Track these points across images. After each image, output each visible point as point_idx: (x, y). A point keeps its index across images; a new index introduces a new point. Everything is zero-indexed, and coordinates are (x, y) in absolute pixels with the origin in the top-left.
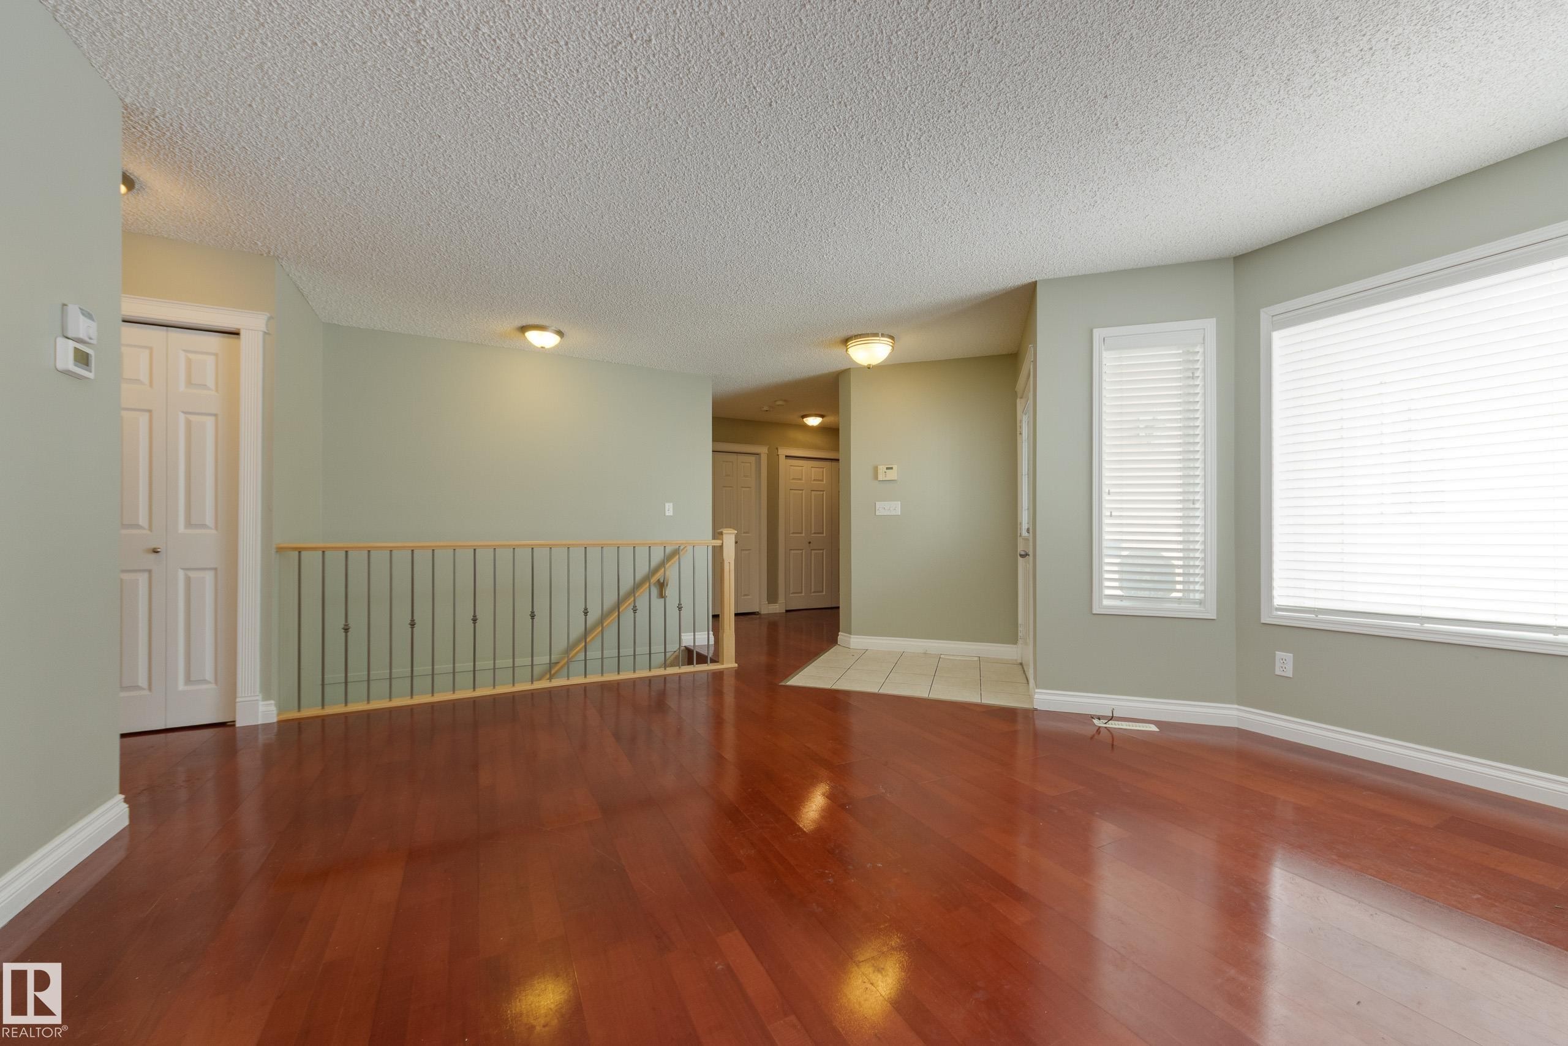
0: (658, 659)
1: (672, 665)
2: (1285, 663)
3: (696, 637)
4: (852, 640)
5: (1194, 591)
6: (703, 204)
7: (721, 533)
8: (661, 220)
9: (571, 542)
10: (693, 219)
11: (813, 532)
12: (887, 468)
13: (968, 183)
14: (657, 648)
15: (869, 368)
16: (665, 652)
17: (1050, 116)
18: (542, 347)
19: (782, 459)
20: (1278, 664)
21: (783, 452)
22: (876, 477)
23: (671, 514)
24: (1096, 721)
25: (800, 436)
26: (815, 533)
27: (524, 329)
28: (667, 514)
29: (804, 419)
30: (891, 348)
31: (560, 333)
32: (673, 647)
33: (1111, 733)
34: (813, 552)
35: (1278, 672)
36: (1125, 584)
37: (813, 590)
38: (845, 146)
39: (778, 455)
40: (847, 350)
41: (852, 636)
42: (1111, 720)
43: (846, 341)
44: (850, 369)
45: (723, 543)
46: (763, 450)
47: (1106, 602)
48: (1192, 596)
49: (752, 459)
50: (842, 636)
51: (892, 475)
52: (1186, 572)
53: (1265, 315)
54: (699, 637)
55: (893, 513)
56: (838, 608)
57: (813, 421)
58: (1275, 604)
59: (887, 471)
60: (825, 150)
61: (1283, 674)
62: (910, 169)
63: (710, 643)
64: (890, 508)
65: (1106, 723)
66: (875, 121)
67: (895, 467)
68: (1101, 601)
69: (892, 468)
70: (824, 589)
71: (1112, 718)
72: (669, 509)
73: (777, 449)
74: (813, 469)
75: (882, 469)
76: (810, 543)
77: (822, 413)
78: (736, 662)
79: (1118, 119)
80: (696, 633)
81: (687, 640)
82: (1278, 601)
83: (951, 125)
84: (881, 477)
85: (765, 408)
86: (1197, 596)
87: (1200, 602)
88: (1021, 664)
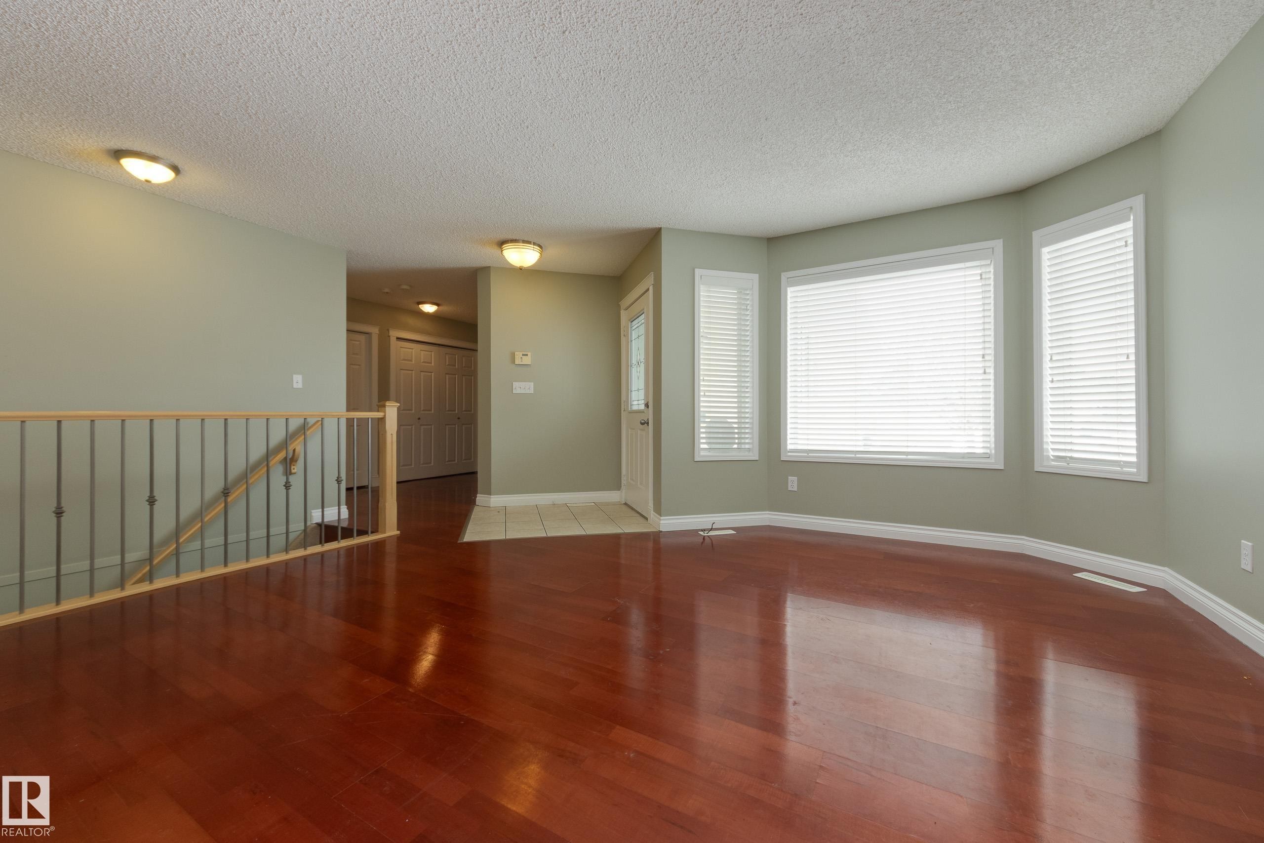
0: (278, 541)
1: (297, 547)
2: (793, 483)
3: (325, 513)
4: (492, 500)
5: (745, 443)
6: (449, 90)
7: (384, 406)
8: (394, 89)
9: (180, 413)
10: (429, 99)
11: (422, 409)
12: (523, 355)
13: (661, 146)
14: (278, 529)
15: (521, 269)
16: (287, 533)
17: (733, 119)
18: (147, 181)
19: (393, 340)
20: (790, 484)
21: (394, 334)
22: (513, 361)
23: (300, 386)
24: (701, 533)
25: (411, 321)
26: (424, 410)
27: (118, 154)
28: (295, 386)
29: (420, 306)
30: (539, 255)
31: (176, 169)
32: (297, 527)
33: (711, 539)
34: (422, 427)
35: (790, 489)
36: (712, 441)
37: (422, 463)
38: (599, 88)
39: (389, 336)
40: (502, 251)
41: (491, 496)
42: (710, 530)
43: (501, 243)
44: (490, 267)
45: (385, 415)
46: (375, 331)
47: (702, 453)
48: (743, 446)
49: (362, 338)
50: (480, 498)
51: (527, 360)
52: (740, 431)
53: (784, 276)
54: (330, 512)
55: (528, 392)
56: (475, 473)
57: (429, 308)
58: (788, 449)
59: (524, 357)
60: (583, 84)
61: (793, 490)
62: (632, 123)
63: (342, 517)
64: (523, 387)
65: (707, 533)
66: (631, 78)
67: (529, 354)
68: (699, 453)
69: (527, 355)
70: (432, 461)
71: (711, 529)
72: (298, 381)
73: (388, 330)
74: (423, 353)
75: (518, 355)
76: (419, 419)
77: (438, 302)
78: (398, 530)
79: (764, 135)
80: (325, 509)
81: (316, 516)
82: (790, 447)
83: (676, 101)
84: (517, 363)
85: (386, 290)
86: (747, 446)
87: (749, 450)
88: (626, 504)
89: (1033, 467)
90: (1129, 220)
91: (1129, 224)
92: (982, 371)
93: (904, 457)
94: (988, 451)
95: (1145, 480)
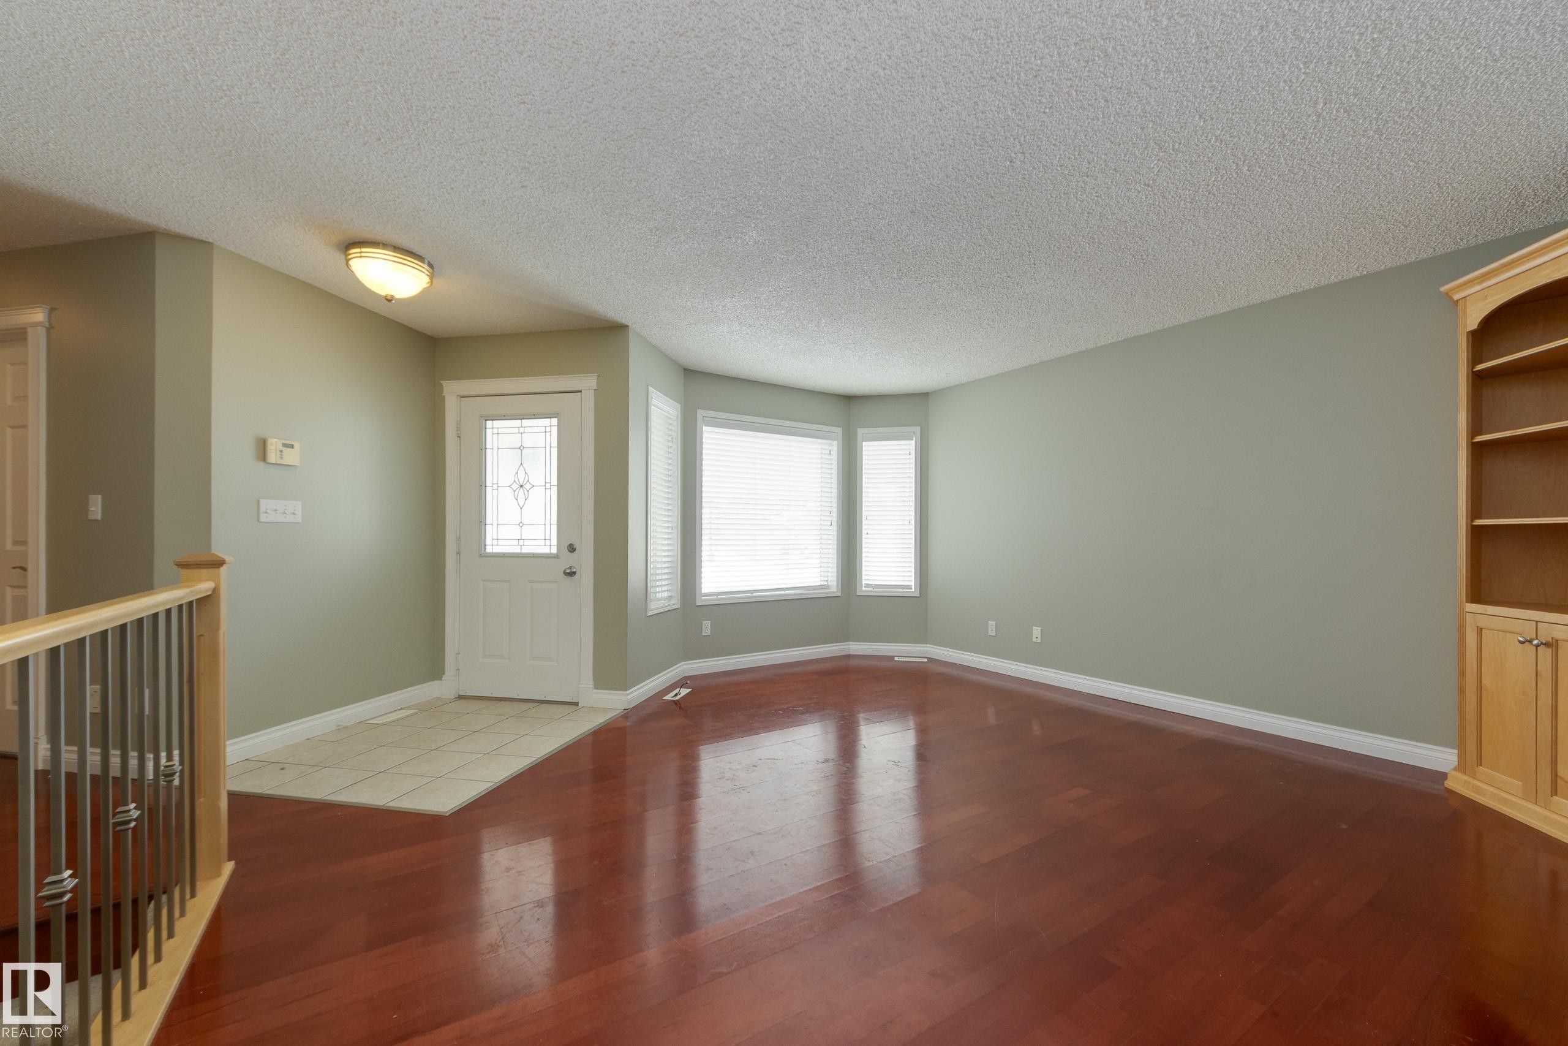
2: (707, 627)
5: (671, 590)
12: (285, 445)
20: (704, 629)
22: (262, 455)
24: (666, 698)
40: (348, 260)
45: (215, 590)
51: (292, 457)
52: (670, 577)
53: (701, 415)
55: (290, 519)
58: (702, 594)
59: (285, 450)
61: (706, 634)
64: (283, 511)
67: (297, 445)
68: (650, 605)
69: (292, 447)
75: (276, 445)
84: (270, 459)
86: (665, 594)
87: (670, 597)
88: (461, 697)
89: (856, 591)
90: (913, 440)
91: (913, 442)
92: (829, 524)
93: (783, 592)
94: (826, 583)
95: (919, 596)
